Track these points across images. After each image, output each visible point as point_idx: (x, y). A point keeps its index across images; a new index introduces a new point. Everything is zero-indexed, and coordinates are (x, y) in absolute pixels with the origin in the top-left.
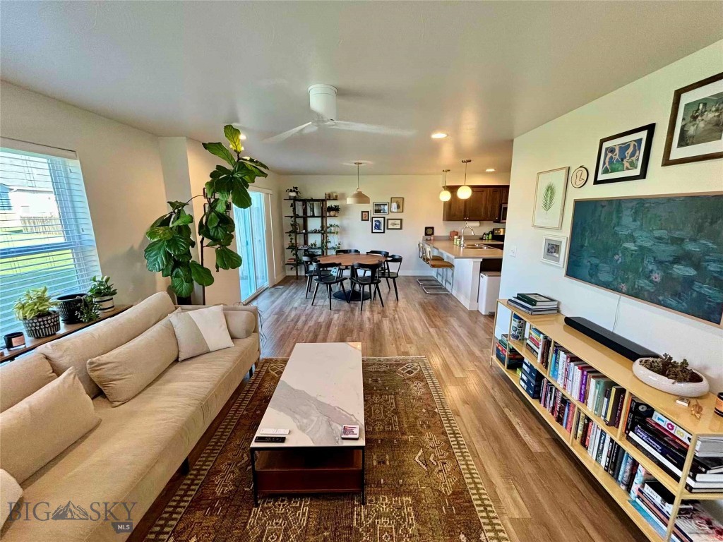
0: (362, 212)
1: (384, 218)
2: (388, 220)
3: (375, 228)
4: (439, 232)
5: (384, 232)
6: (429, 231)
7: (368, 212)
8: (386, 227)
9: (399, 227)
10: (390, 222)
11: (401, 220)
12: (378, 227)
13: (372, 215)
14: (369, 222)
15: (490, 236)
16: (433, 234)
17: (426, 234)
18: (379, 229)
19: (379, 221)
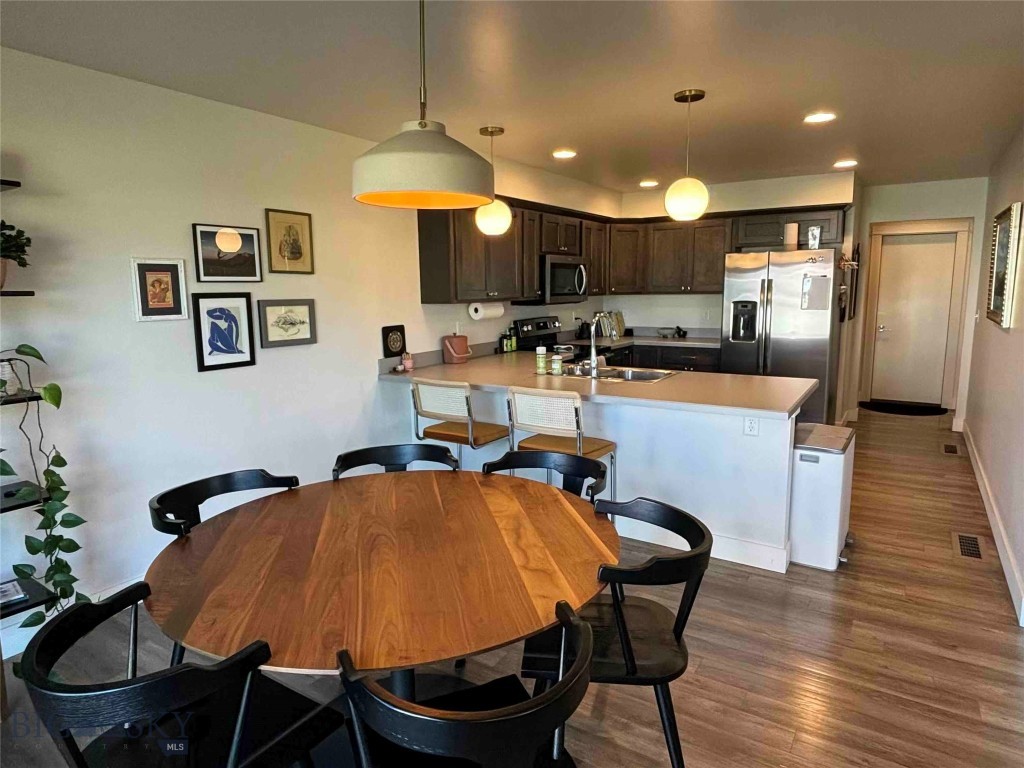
0: (144, 269)
1: (247, 296)
2: (262, 304)
3: (215, 348)
4: (421, 340)
5: (252, 362)
6: (393, 339)
7: (172, 269)
8: (260, 339)
9: (304, 332)
10: (273, 314)
11: (310, 304)
12: (224, 340)
13: (188, 286)
14: (183, 322)
15: (514, 339)
16: (403, 349)
17: (388, 353)
18: (231, 349)
19: (223, 314)
